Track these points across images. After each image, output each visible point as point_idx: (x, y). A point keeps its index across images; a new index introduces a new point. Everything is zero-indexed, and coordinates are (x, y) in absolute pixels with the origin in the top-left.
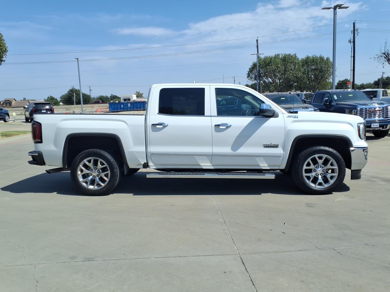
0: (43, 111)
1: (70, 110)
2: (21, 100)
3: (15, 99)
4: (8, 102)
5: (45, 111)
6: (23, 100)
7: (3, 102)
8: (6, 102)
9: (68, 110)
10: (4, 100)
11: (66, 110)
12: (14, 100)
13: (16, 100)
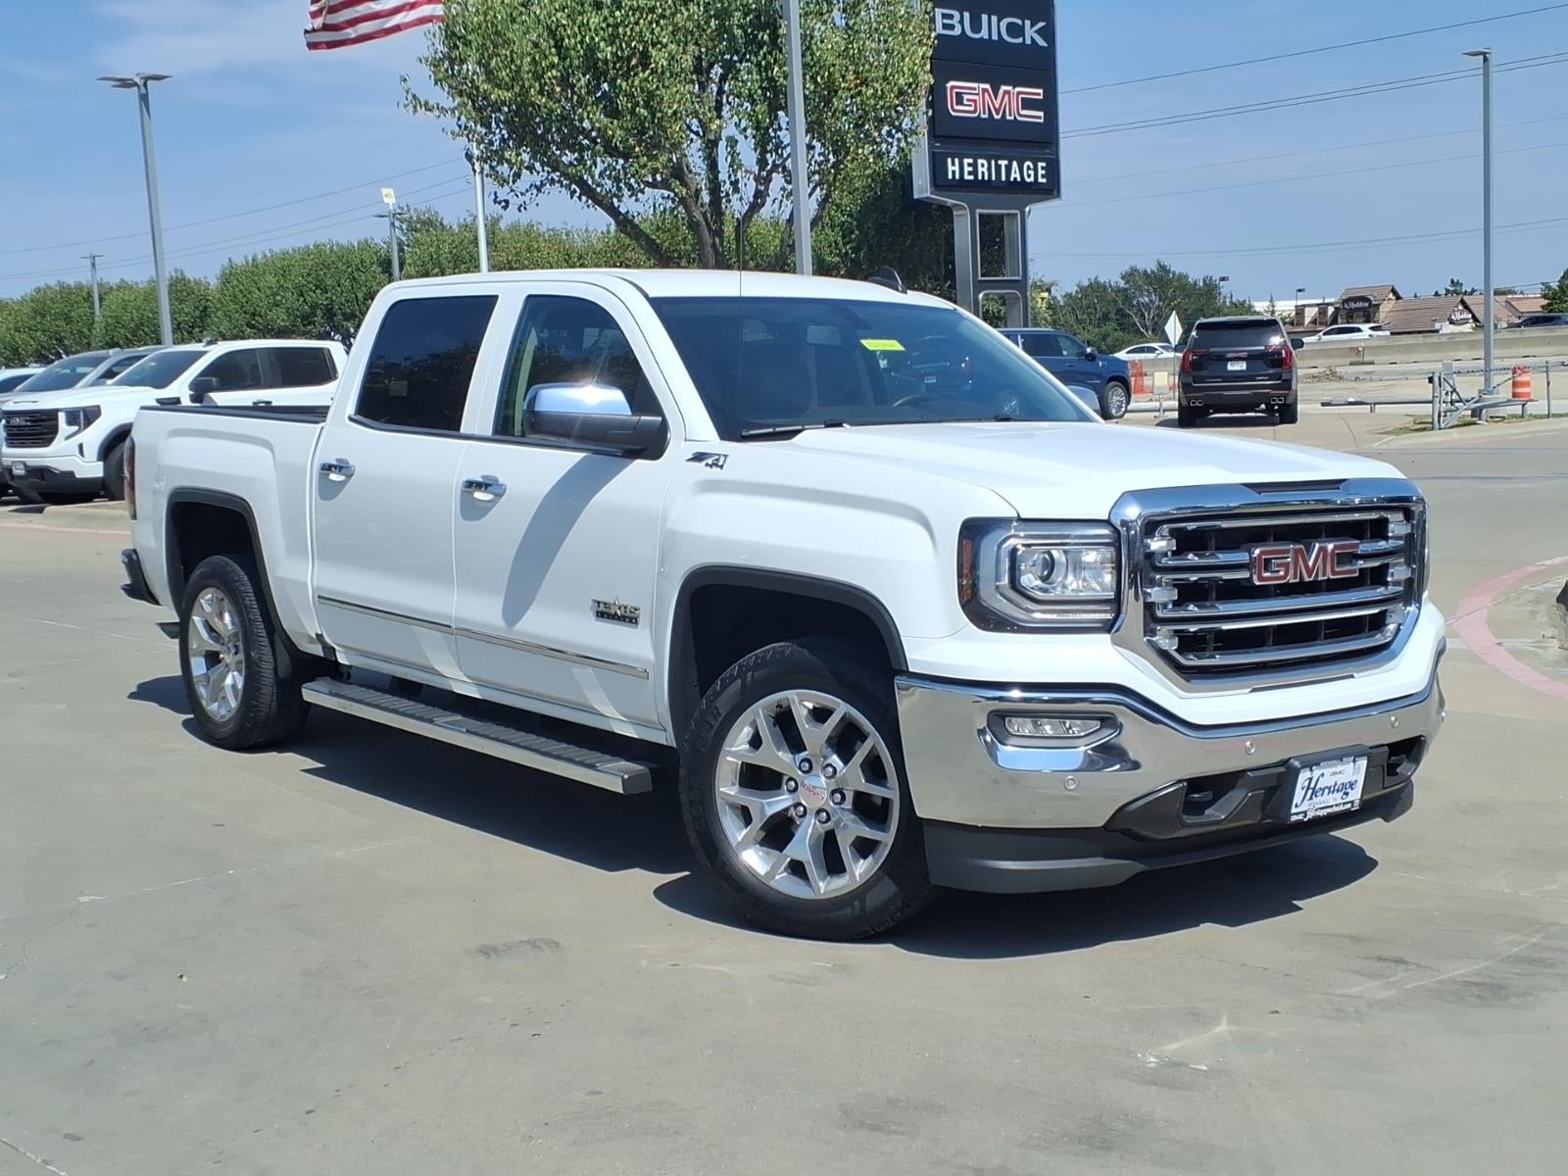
0: (1232, 367)
1: (1373, 363)
2: (1437, 294)
3: (1393, 291)
4: (1357, 309)
5: (1242, 366)
6: (1448, 291)
7: (1336, 308)
8: (1353, 305)
9: (1363, 363)
10: (1344, 297)
11: (1351, 364)
12: (1391, 296)
13: (1398, 298)
